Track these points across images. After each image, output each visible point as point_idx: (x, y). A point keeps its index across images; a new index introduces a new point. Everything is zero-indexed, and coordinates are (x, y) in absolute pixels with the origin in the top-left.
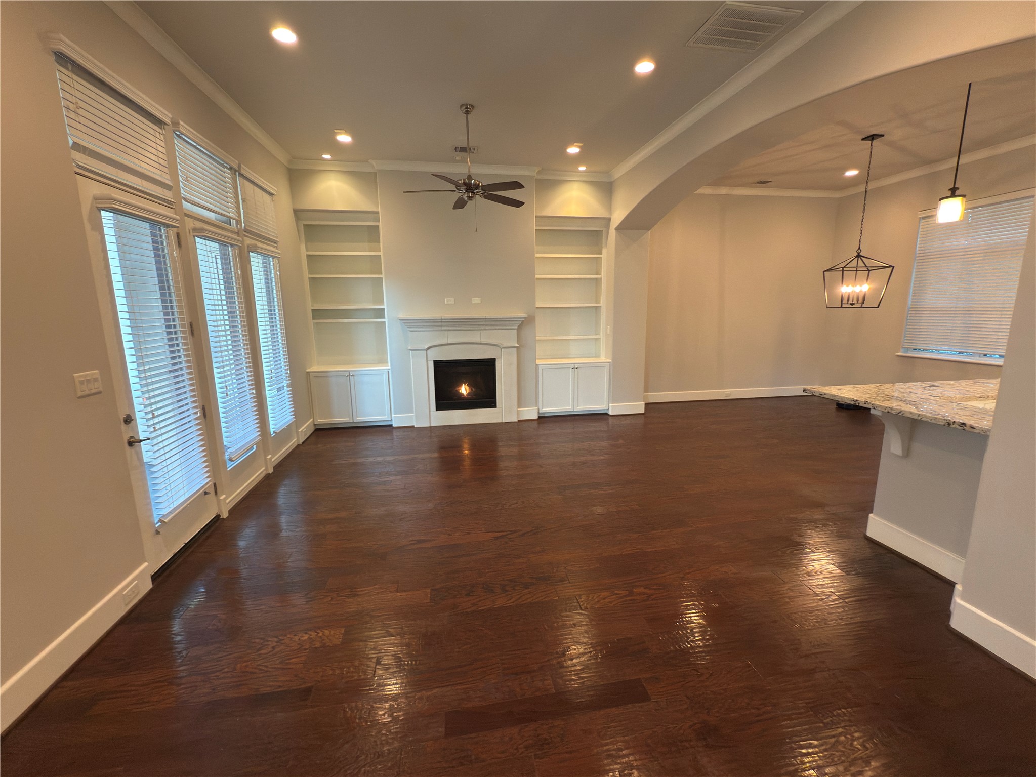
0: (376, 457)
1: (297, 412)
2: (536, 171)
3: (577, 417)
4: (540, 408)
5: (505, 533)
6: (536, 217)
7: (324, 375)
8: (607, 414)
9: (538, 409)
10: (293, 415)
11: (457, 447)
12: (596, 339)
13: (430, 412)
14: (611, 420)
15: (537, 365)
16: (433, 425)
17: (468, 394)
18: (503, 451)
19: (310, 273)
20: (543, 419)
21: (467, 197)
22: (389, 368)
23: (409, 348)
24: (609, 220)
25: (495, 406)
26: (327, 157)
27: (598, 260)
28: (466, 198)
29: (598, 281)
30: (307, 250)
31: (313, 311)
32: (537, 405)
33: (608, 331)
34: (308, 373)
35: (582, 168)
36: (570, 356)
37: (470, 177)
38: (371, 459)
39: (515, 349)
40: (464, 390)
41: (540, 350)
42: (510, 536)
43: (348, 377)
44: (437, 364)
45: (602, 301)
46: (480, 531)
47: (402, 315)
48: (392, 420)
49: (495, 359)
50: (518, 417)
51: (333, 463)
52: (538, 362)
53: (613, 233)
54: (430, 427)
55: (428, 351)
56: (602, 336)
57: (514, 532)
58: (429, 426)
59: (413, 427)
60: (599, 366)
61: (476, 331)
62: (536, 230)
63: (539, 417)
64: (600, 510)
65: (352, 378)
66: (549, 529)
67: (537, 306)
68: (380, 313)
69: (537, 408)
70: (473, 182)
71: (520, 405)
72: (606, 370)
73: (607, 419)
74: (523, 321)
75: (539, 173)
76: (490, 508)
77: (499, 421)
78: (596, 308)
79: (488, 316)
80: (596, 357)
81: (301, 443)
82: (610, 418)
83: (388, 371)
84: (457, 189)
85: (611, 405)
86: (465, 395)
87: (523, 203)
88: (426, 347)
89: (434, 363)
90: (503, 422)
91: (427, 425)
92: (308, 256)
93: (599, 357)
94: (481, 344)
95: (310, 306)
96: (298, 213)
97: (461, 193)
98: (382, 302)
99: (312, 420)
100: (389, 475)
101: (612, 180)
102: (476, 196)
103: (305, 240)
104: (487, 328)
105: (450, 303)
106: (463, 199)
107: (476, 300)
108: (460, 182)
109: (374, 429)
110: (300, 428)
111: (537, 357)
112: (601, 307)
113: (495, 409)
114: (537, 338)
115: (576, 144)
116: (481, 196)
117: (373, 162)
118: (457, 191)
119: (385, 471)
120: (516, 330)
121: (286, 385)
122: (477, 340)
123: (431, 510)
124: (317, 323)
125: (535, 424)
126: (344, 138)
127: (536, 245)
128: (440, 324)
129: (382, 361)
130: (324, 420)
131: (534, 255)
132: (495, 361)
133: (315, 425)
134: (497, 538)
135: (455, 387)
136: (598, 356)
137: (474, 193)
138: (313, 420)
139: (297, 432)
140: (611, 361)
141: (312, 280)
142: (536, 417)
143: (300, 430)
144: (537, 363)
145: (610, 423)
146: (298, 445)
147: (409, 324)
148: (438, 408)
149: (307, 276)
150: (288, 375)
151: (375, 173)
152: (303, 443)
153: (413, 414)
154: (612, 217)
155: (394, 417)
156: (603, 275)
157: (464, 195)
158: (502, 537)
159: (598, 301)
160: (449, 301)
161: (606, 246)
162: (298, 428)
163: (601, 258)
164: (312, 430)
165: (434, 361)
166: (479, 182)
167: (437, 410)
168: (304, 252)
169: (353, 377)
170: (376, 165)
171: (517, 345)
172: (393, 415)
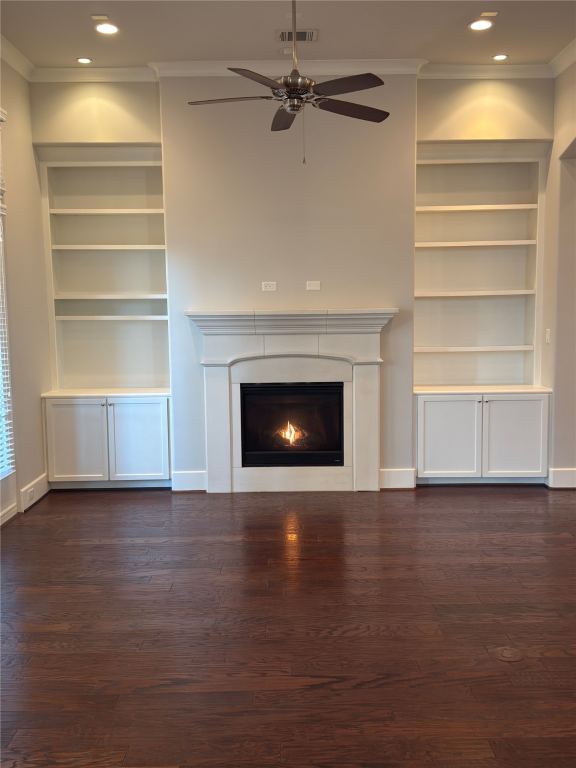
0: (133, 537)
1: (19, 459)
2: (420, 67)
3: (486, 489)
4: (420, 467)
5: (327, 680)
6: (418, 143)
7: (68, 403)
8: (544, 486)
9: (417, 472)
10: (12, 464)
11: (275, 528)
12: (526, 353)
13: (232, 468)
14: (551, 498)
15: (415, 395)
16: (237, 489)
17: (297, 441)
18: (352, 538)
19: (56, 241)
20: (424, 489)
21: (290, 106)
22: (170, 394)
23: (203, 362)
24: (549, 143)
25: (341, 463)
26: (84, 61)
27: (530, 215)
28: (289, 108)
29: (529, 250)
30: (51, 207)
31: (57, 302)
32: (413, 463)
33: (548, 337)
34: (45, 398)
35: (500, 58)
36: (477, 382)
37: (295, 74)
38: (128, 541)
39: (377, 367)
40: (290, 434)
41: (420, 369)
42: (335, 686)
43: (105, 407)
44: (247, 391)
45: (536, 286)
46: (283, 672)
47: (193, 309)
48: (170, 479)
49: (342, 383)
50: (379, 483)
51: (66, 544)
52: (417, 390)
53: (556, 164)
54: (232, 494)
55: (232, 368)
56: (537, 346)
57: (342, 679)
58: (228, 491)
59: (204, 492)
60: (531, 399)
61: (311, 335)
62: (417, 165)
63: (418, 486)
64: (507, 653)
65: (110, 408)
66: (409, 680)
67: (416, 295)
68: (160, 307)
69: (413, 469)
70: (300, 80)
71: (383, 463)
72: (542, 409)
73: (546, 496)
74: (391, 319)
75: (424, 69)
76: (308, 633)
77: (347, 488)
78: (526, 296)
79: (331, 311)
80: (525, 384)
81: (22, 509)
82: (551, 492)
83: (168, 400)
84: (274, 94)
85: (551, 470)
86: (291, 442)
87: (387, 114)
88: (229, 361)
89: (241, 388)
90: (355, 490)
91: (227, 490)
92: (53, 216)
93: (530, 383)
94: (318, 357)
95: (53, 294)
96: (40, 150)
97: (281, 100)
98: (163, 289)
99: (45, 475)
100: (150, 568)
101: (555, 76)
102: (306, 104)
103: (49, 192)
104: (329, 330)
105: (270, 289)
106: (284, 110)
107: (313, 285)
108: (279, 82)
109: (141, 494)
110: (23, 487)
111: (414, 384)
112: (534, 295)
113: (342, 467)
114: (416, 349)
115: (485, 14)
116: (314, 105)
117: (155, 66)
118: (274, 97)
119: (145, 560)
120: (379, 335)
121: (4, 415)
122: (313, 351)
123: (208, 629)
124: (63, 322)
125: (411, 497)
126: (107, 29)
127: (417, 192)
128: (252, 323)
129: (161, 384)
130: (63, 476)
131: (414, 209)
132: (342, 387)
133: (49, 483)
134: (313, 687)
135: (275, 430)
136: (528, 382)
137: (302, 99)
138: (47, 475)
139: (18, 493)
140: (551, 390)
141: (58, 254)
142: (412, 485)
143: (23, 490)
144: (415, 392)
145: (550, 502)
146: (19, 515)
147: (201, 322)
148: (245, 464)
149: (49, 247)
150: (7, 400)
151: (157, 84)
152: (25, 511)
153: (205, 472)
154: (555, 138)
155: (174, 474)
156: (539, 241)
157: (285, 103)
158: (322, 685)
159: (529, 285)
160: (269, 286)
161: (545, 189)
162: (19, 485)
163: (536, 209)
164: (44, 490)
165: (241, 384)
166: (311, 81)
167: (243, 466)
168: (47, 211)
169: (112, 407)
170: (159, 70)
171: (380, 360)
172: (173, 472)
